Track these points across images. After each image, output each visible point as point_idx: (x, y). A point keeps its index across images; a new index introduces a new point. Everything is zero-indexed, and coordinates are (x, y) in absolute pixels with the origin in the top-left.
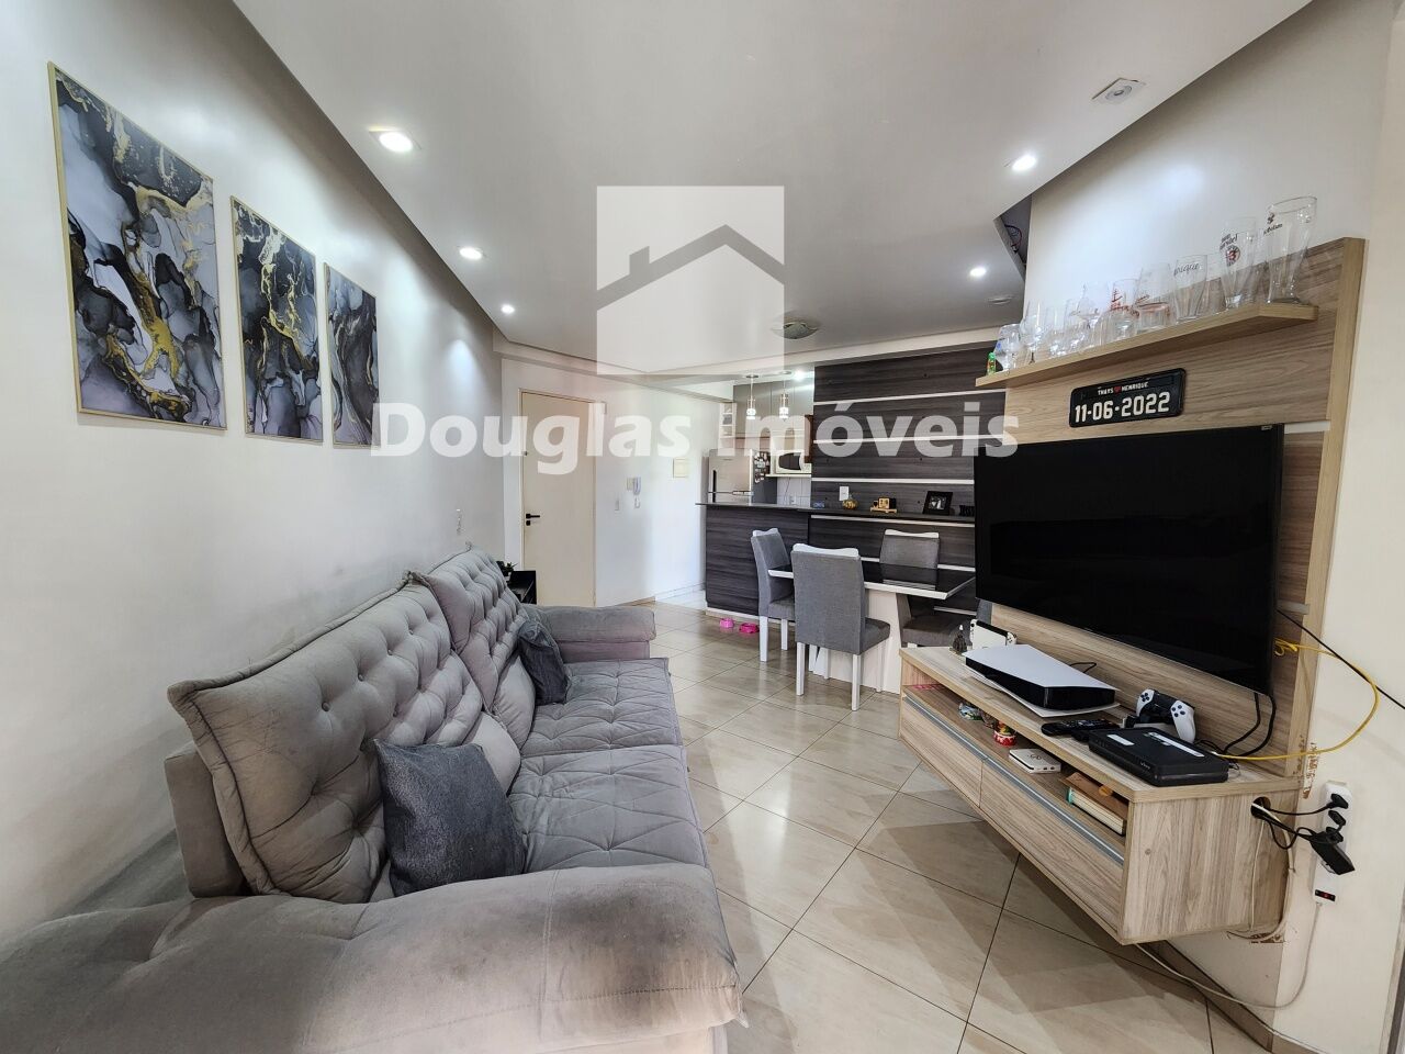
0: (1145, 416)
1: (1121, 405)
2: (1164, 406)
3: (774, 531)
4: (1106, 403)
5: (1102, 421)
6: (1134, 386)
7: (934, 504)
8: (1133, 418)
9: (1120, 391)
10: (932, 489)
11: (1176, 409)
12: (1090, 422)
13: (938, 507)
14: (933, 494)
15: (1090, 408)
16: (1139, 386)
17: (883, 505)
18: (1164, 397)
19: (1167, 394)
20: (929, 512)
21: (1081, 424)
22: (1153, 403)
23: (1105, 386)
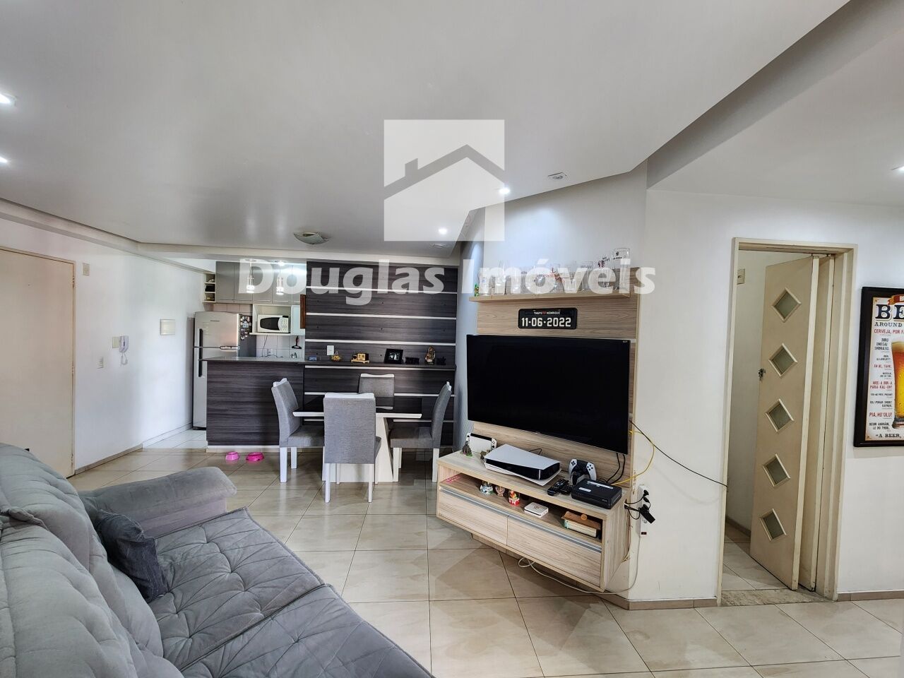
0: (559, 327)
1: (547, 321)
2: (568, 324)
3: (284, 380)
4: (539, 319)
5: (537, 327)
6: (553, 313)
7: (392, 357)
8: (553, 328)
9: (546, 314)
10: (389, 347)
11: (574, 325)
12: (530, 327)
13: (395, 358)
14: (389, 351)
15: (530, 320)
16: (556, 313)
17: (361, 358)
18: (568, 320)
19: (570, 319)
20: (388, 361)
21: (525, 327)
22: (563, 322)
23: (537, 310)
